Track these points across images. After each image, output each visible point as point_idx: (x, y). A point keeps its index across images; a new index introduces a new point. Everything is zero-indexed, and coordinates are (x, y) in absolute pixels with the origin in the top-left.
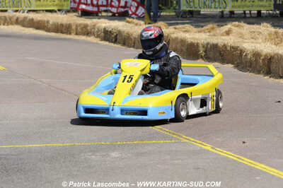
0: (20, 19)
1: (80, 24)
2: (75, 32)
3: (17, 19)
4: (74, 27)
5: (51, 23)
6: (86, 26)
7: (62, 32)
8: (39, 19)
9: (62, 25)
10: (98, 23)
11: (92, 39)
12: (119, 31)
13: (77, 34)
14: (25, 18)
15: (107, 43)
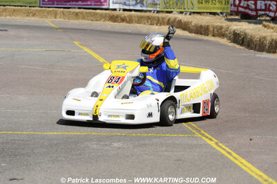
0: (171, 20)
1: (217, 26)
2: (212, 34)
3: (169, 20)
4: (211, 29)
5: (193, 24)
6: (221, 28)
7: (201, 34)
8: (186, 20)
9: (201, 27)
10: (230, 26)
11: (224, 41)
12: (245, 34)
13: (213, 36)
14: (175, 19)
15: (235, 45)
